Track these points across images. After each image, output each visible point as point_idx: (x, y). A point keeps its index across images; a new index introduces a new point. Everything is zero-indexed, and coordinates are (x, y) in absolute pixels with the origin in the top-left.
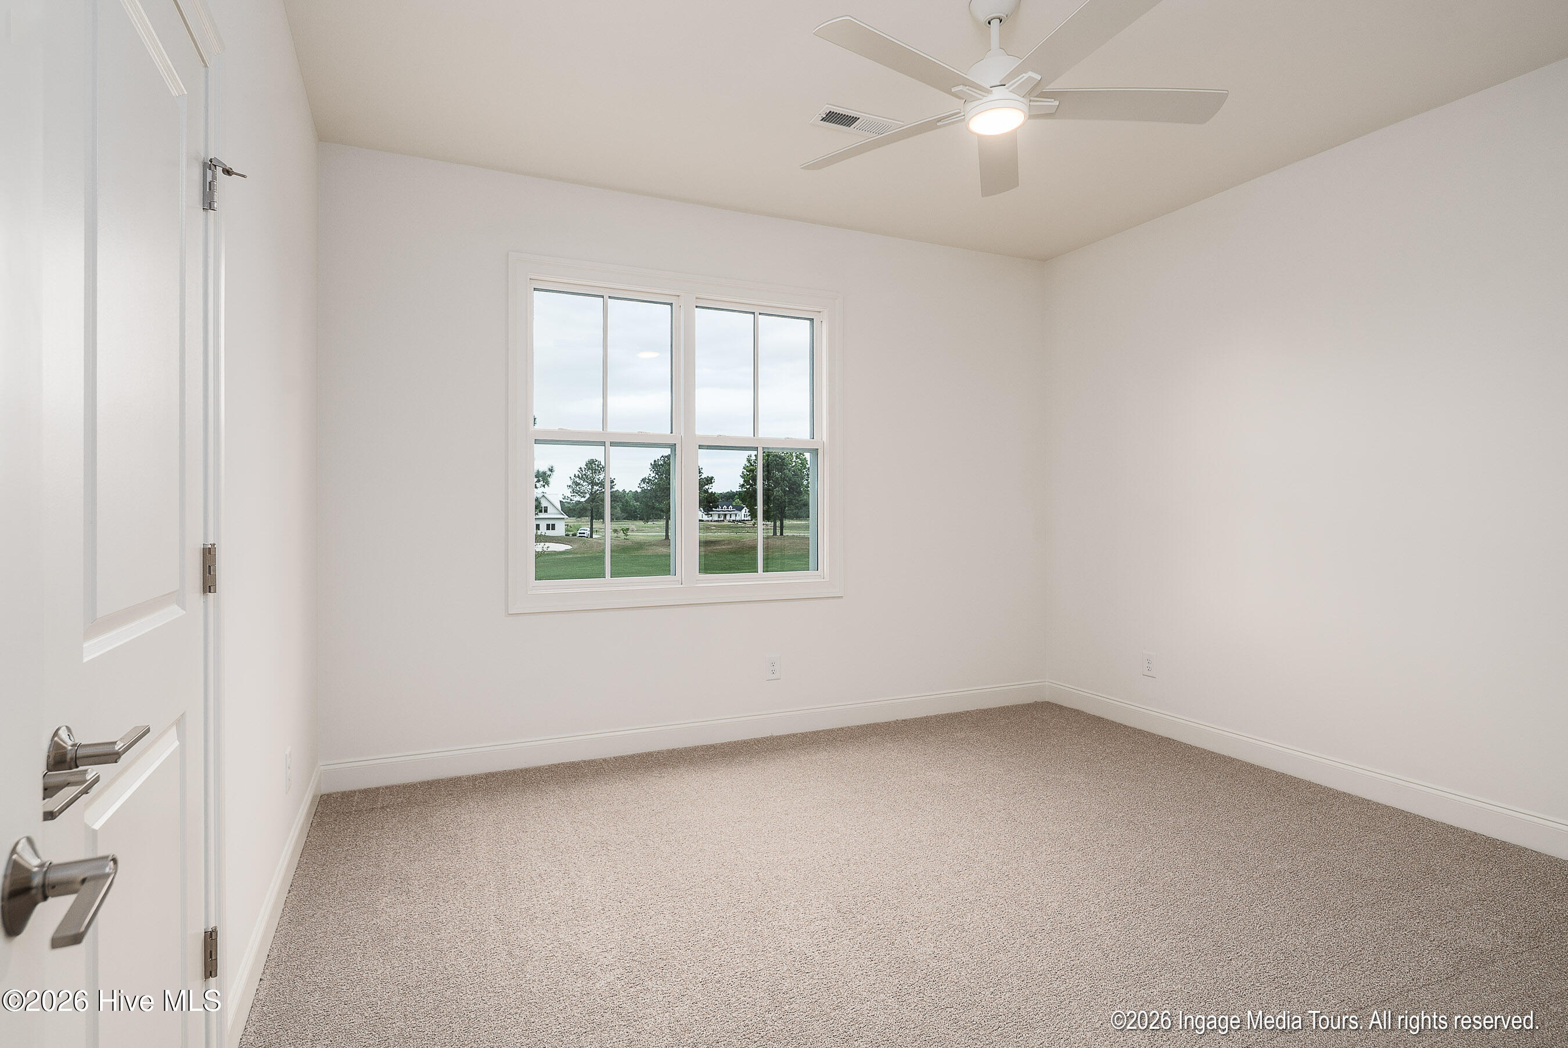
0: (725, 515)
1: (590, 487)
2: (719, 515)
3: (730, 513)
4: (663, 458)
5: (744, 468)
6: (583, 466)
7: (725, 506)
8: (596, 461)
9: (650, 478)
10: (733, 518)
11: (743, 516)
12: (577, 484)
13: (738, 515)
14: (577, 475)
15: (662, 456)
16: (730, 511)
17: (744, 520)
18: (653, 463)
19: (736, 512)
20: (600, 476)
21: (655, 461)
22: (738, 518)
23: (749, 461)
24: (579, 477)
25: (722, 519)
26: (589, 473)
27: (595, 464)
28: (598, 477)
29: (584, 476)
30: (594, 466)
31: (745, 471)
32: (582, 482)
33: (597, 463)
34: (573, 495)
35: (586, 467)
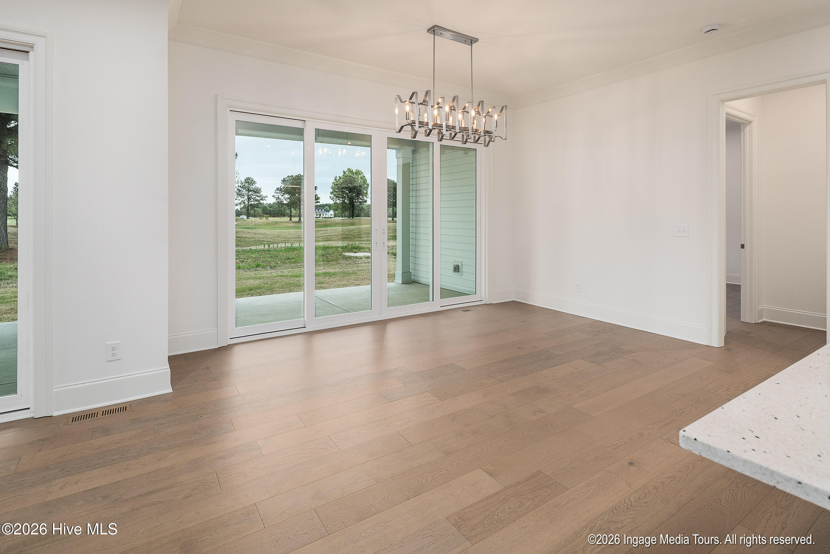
0: (320, 215)
1: (247, 192)
2: (317, 214)
3: (323, 213)
4: (288, 177)
5: (333, 183)
6: (243, 181)
7: (320, 210)
8: (251, 178)
9: (281, 188)
10: (324, 216)
11: (330, 215)
12: (240, 191)
13: (327, 215)
14: (239, 186)
15: (288, 176)
16: (323, 212)
17: (330, 217)
18: (283, 180)
19: (326, 213)
20: (253, 186)
21: (284, 179)
22: (327, 216)
23: (335, 180)
24: (240, 186)
25: (318, 216)
26: (246, 185)
27: (250, 180)
28: (252, 187)
29: (244, 187)
30: (249, 181)
31: (333, 185)
32: (242, 189)
33: (251, 179)
34: (237, 196)
35: (245, 181)
